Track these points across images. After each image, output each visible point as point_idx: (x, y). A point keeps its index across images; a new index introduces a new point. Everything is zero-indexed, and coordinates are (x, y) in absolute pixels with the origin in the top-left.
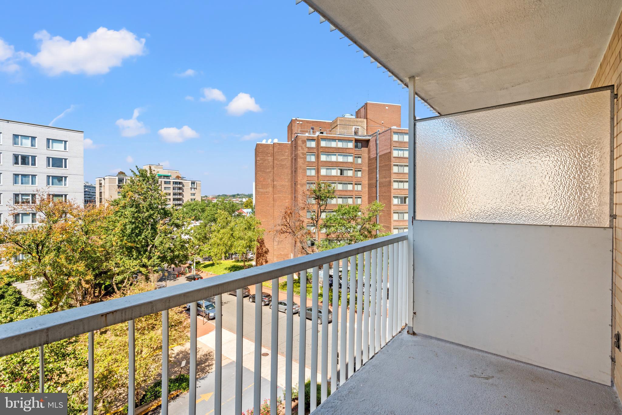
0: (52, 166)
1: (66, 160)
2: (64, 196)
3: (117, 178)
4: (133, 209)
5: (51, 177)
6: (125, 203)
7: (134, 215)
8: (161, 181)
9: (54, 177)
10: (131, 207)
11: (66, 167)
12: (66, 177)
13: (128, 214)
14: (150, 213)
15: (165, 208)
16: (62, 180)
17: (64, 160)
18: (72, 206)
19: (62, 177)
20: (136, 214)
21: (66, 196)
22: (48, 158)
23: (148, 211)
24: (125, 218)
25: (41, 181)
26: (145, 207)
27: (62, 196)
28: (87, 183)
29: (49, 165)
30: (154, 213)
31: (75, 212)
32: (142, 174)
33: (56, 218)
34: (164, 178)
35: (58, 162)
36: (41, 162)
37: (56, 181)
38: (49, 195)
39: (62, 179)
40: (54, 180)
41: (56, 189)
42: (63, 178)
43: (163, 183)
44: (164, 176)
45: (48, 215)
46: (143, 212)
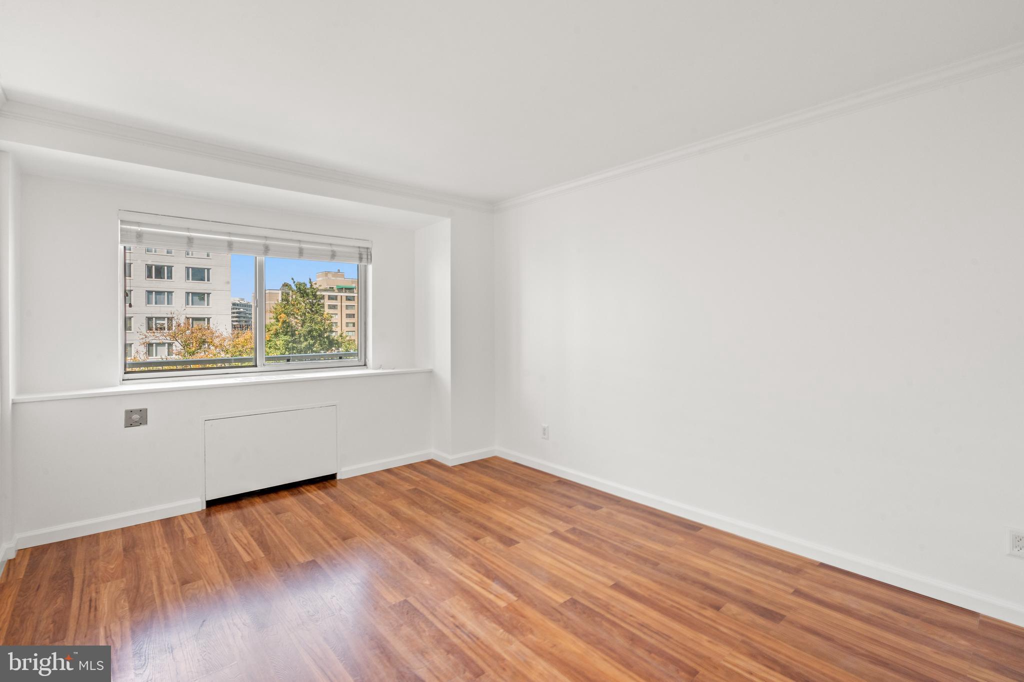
0: (192, 280)
1: (208, 270)
2: (206, 319)
3: (280, 292)
4: (287, 338)
5: (190, 294)
6: (276, 330)
7: (288, 345)
8: (341, 296)
9: (194, 294)
10: (285, 335)
11: (208, 280)
12: (209, 294)
13: (280, 345)
14: (309, 342)
15: (329, 336)
16: (203, 299)
17: (206, 270)
18: (213, 333)
19: (204, 294)
20: (290, 344)
21: (209, 319)
22: (188, 268)
23: (306, 340)
24: (276, 349)
25: (179, 299)
26: (302, 335)
27: (203, 319)
28: (243, 300)
29: (188, 278)
30: (315, 343)
31: (216, 341)
32: (300, 288)
33: (194, 349)
34: (345, 292)
35: (199, 274)
36: (179, 273)
37: (196, 298)
38: (188, 318)
39: (204, 296)
40: (194, 297)
41: (197, 311)
42: (206, 295)
43: (344, 299)
44: (345, 289)
45: (186, 345)
46: (300, 341)
